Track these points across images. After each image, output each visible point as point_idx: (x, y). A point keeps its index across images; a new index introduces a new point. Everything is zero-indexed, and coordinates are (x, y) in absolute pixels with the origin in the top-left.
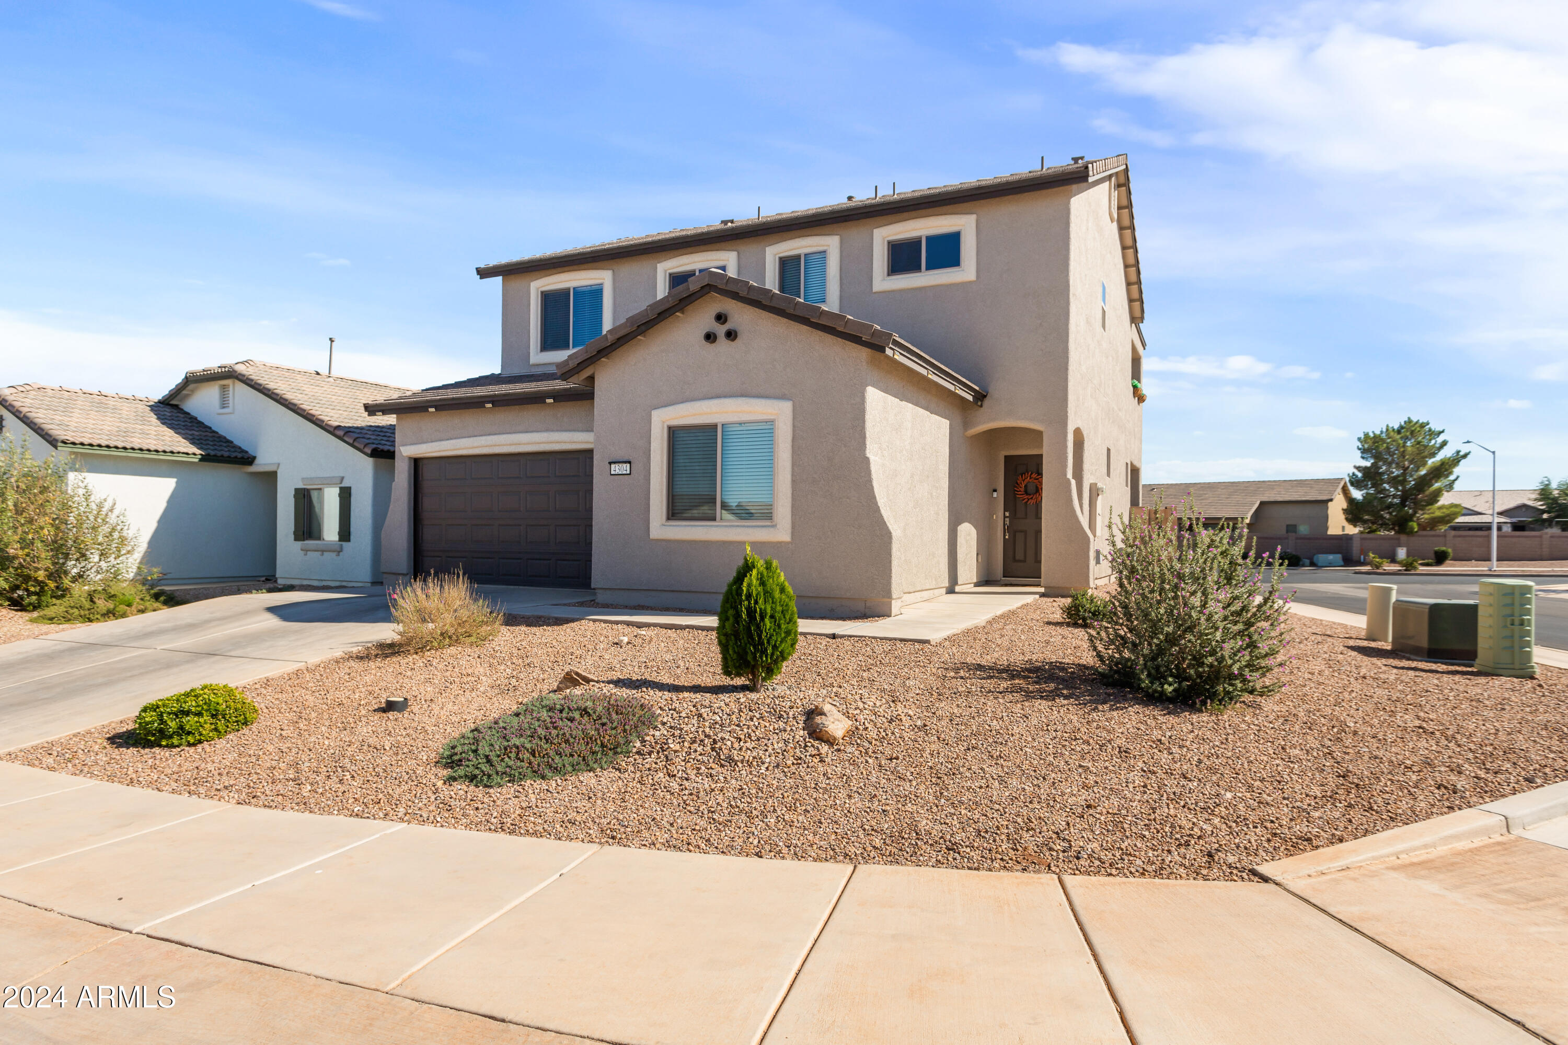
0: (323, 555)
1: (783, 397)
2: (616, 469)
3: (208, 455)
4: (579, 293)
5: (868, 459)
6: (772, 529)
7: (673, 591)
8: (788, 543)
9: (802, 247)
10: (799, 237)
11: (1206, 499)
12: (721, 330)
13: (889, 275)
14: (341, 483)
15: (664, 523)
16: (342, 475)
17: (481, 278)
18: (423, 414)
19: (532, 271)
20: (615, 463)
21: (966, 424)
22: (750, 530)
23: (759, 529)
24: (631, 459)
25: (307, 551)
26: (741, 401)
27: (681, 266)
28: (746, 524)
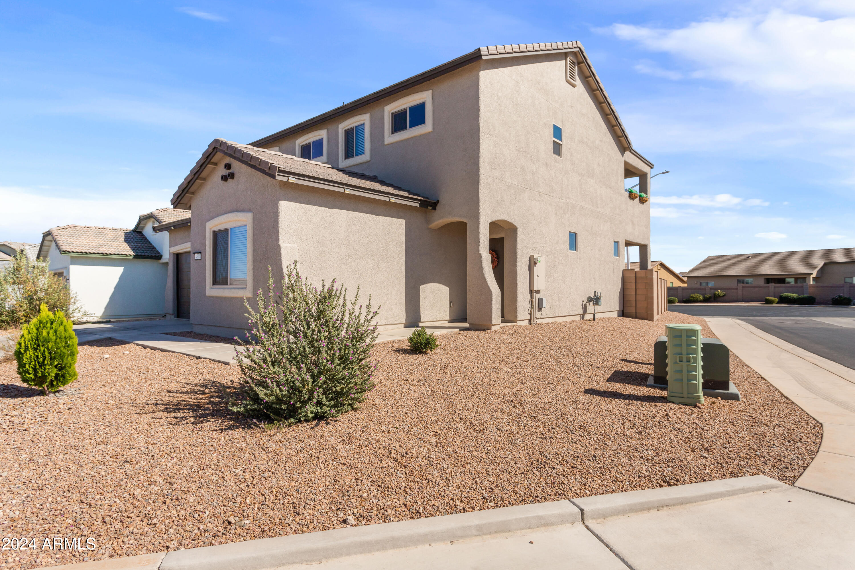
1: (250, 211)
2: (197, 256)
3: (137, 255)
6: (245, 290)
8: (251, 298)
9: (354, 123)
10: (352, 117)
11: (785, 262)
12: (227, 173)
13: (392, 133)
15: (212, 287)
20: (196, 253)
21: (428, 221)
24: (201, 250)
26: (234, 214)
27: (305, 141)
28: (237, 287)
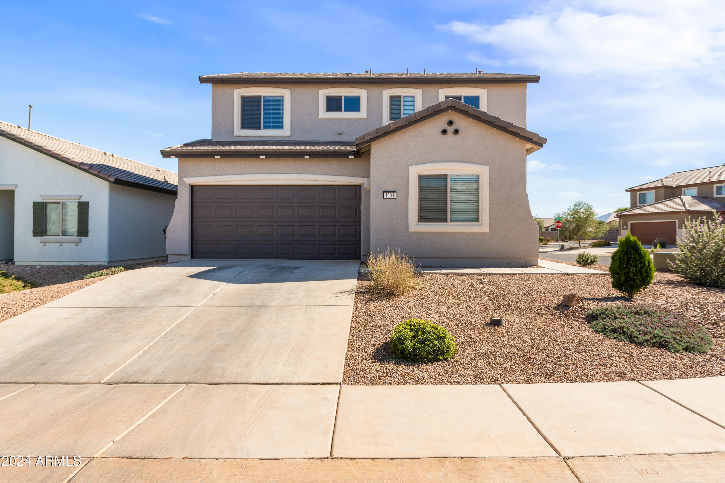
0: (62, 245)
1: (484, 164)
2: (387, 195)
4: (267, 100)
5: (527, 194)
6: (480, 227)
7: (422, 258)
8: (488, 233)
9: (402, 93)
10: (401, 87)
12: (450, 129)
14: (80, 199)
15: (417, 224)
16: (81, 194)
17: (201, 83)
18: (212, 159)
19: (228, 83)
20: (386, 192)
22: (468, 227)
23: (473, 226)
24: (396, 190)
25: (46, 243)
26: (462, 164)
27: (333, 93)
28: (464, 224)
